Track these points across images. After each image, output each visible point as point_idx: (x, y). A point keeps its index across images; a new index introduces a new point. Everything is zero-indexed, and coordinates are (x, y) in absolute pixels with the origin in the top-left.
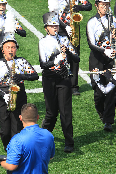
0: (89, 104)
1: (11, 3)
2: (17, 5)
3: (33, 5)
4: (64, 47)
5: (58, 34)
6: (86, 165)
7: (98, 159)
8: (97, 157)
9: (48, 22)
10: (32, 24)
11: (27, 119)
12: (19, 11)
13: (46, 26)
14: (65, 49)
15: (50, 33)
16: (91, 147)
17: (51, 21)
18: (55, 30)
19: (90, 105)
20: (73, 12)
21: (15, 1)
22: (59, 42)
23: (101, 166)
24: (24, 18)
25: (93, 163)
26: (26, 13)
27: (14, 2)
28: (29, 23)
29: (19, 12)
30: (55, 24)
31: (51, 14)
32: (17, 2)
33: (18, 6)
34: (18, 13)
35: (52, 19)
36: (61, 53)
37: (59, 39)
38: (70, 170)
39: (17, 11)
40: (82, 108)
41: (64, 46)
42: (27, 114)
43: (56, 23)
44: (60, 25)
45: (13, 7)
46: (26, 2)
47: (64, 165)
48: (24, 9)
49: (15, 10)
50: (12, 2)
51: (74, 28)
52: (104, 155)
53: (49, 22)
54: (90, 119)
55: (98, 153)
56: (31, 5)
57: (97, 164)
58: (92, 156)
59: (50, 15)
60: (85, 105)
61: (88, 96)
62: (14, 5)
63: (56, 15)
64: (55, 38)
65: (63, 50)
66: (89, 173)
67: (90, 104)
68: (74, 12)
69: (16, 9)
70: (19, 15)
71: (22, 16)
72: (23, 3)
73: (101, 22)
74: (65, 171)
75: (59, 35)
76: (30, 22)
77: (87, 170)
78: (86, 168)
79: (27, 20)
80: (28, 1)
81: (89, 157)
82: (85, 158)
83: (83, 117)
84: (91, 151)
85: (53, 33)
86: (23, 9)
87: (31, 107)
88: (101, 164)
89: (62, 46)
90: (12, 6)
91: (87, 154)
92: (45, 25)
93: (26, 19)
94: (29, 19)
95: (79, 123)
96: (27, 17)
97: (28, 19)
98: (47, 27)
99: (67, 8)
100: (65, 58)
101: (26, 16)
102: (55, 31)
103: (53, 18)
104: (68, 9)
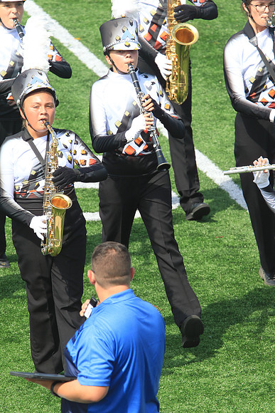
0: (233, 247)
1: (50, 6)
2: (63, 12)
3: (102, 12)
4: (150, 100)
5: (136, 70)
6: (227, 393)
7: (255, 379)
8: (253, 372)
9: (113, 42)
10: (98, 58)
11: (108, 279)
12: (69, 25)
13: (107, 53)
14: (152, 104)
15: (117, 69)
16: (238, 349)
17: (120, 39)
18: (129, 60)
19: (236, 249)
20: (174, 22)
21: (59, 3)
22: (139, 89)
23: (262, 395)
24: (80, 43)
25: (243, 386)
26: (85, 32)
27: (57, 5)
28: (92, 56)
29: (67, 28)
30: (129, 46)
31: (119, 24)
32: (63, 5)
33: (65, 14)
34: (67, 31)
35: (121, 35)
36: (141, 115)
37: (138, 82)
38: (189, 404)
39: (64, 26)
40: (217, 256)
41: (150, 98)
42: (107, 267)
43: (131, 44)
44: (141, 49)
45: (55, 16)
46: (85, 5)
47: (175, 392)
48: (79, 22)
49: (58, 23)
50: (52, 4)
51: (177, 60)
52: (270, 368)
53: (116, 42)
54: (237, 283)
55: (255, 362)
56: (96, 11)
57: (253, 390)
58: (242, 370)
59: (116, 25)
60: (224, 249)
61: (233, 229)
62: (56, 13)
63: (132, 24)
64: (128, 79)
65: (146, 108)
66: (235, 410)
67: (236, 247)
68: (178, 22)
69: (60, 22)
70: (69, 36)
71: (75, 37)
72: (78, 6)
73: (257, 46)
74: (176, 406)
75: (137, 72)
76: (94, 53)
77: (229, 404)
78: (228, 400)
79: (88, 47)
80: (90, 3)
81: (234, 373)
82: (225, 375)
83: (219, 278)
84: (239, 359)
85: (125, 68)
86: (78, 20)
87: (116, 250)
88: (262, 390)
89: (145, 97)
90: (51, 15)
91: (230, 365)
92: (105, 48)
93: (84, 45)
94: (92, 44)
95: (211, 292)
96: (87, 41)
97: (89, 45)
98: (111, 55)
99: (159, 13)
100: (152, 125)
101: (84, 37)
102: (130, 64)
103: (124, 32)
104: (163, 14)
